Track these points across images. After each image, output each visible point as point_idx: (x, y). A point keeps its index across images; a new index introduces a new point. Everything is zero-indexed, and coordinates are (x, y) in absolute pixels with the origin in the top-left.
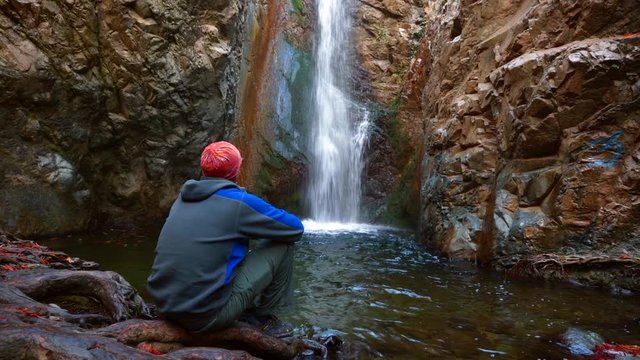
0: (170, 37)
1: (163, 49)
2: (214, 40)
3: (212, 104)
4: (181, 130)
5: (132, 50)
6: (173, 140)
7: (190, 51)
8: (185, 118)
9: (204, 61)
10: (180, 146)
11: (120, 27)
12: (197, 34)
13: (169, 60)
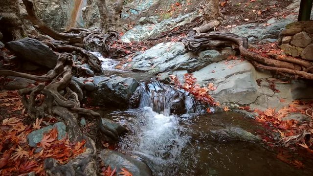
0: (47, 5)
1: (46, 8)
2: (54, 5)
3: (57, 16)
4: (53, 21)
5: (41, 8)
6: (52, 23)
7: (50, 8)
8: (53, 19)
9: (53, 9)
10: (54, 24)
11: (38, 4)
12: (51, 4)
13: (47, 9)
